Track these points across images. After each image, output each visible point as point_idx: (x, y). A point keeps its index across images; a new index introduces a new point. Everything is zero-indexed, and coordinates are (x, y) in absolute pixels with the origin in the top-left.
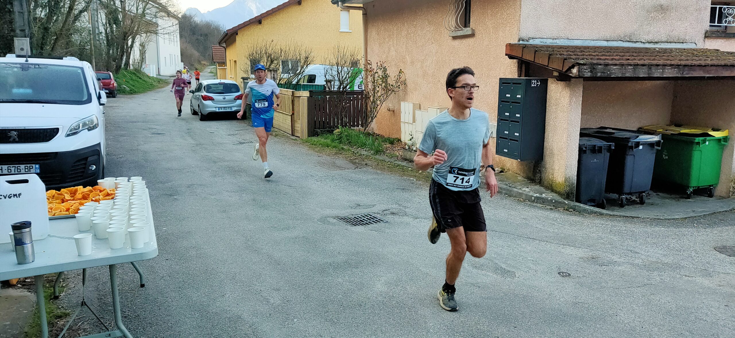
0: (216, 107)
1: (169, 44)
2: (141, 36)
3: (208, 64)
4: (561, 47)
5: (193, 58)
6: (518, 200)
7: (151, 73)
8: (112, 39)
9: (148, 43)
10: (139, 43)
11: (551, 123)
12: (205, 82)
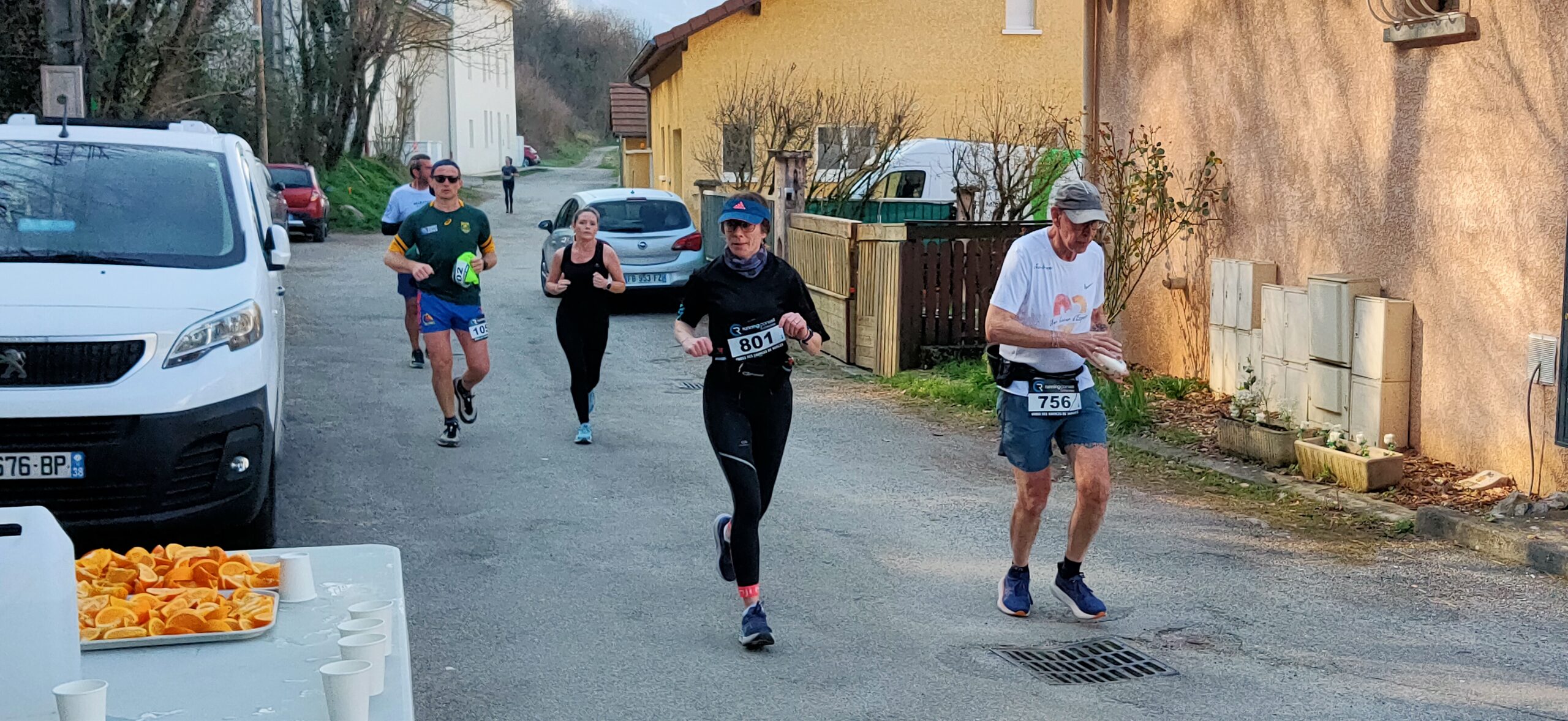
1: (484, 80)
2: (402, 56)
3: (597, 140)
5: (552, 124)
8: (319, 68)
9: (422, 78)
10: (398, 79)
12: (587, 197)
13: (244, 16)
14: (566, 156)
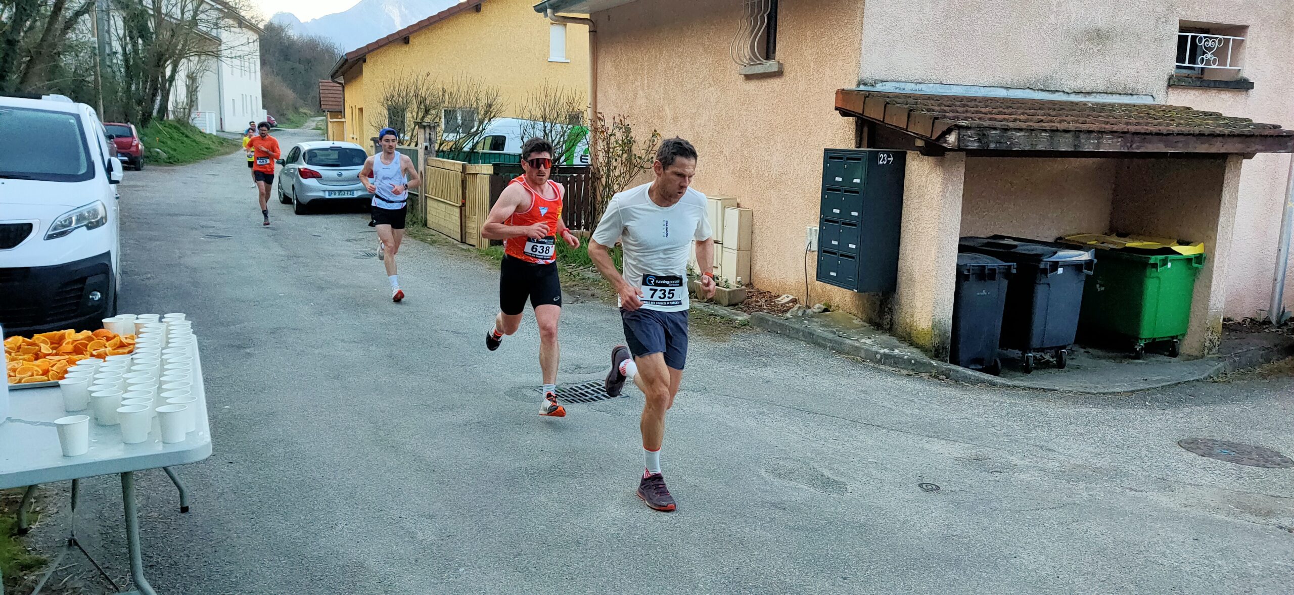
0: (324, 191)
1: (241, 76)
2: (189, 60)
3: (312, 114)
4: (930, 97)
5: (284, 102)
6: (853, 359)
7: (208, 128)
8: (136, 65)
9: (202, 74)
10: (186, 74)
11: (910, 227)
12: (306, 146)
13: (85, 31)
14: (293, 122)
